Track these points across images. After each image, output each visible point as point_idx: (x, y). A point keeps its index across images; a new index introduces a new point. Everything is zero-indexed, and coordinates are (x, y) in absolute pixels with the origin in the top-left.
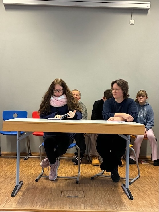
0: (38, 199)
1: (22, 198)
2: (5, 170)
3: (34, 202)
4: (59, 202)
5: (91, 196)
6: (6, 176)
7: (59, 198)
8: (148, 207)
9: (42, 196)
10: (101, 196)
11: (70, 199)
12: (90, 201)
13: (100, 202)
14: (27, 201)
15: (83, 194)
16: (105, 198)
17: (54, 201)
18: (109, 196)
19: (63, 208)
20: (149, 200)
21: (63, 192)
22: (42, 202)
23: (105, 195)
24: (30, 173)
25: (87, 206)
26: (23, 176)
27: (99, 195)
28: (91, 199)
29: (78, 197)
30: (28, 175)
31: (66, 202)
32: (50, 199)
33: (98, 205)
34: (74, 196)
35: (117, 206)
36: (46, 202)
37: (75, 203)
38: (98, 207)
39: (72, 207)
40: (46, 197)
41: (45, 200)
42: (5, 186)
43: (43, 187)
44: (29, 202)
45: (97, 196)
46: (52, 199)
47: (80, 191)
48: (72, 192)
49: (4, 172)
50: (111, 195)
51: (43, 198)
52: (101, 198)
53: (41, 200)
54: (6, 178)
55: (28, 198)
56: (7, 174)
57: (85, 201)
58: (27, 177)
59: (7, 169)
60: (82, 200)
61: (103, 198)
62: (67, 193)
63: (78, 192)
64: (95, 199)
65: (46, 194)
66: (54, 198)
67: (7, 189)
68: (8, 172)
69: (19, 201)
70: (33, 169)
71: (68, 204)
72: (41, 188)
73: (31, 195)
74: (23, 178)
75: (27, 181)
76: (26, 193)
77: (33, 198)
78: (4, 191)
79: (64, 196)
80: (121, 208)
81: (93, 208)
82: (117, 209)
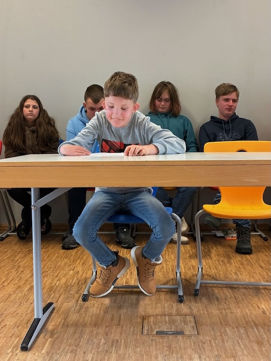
0: (88, 340)
1: (50, 339)
2: (19, 266)
3: (78, 353)
5: (213, 330)
6: (19, 281)
7: (138, 337)
9: (97, 334)
10: (238, 331)
11: (164, 340)
12: (214, 344)
13: (238, 348)
14: (61, 349)
15: (193, 324)
16: (248, 336)
17: (126, 347)
18: (257, 328)
21: (146, 321)
22: (98, 352)
23: (245, 326)
24: (71, 272)
26: (57, 279)
27: (233, 328)
28: (215, 339)
29: (181, 333)
30: (68, 276)
31: (156, 350)
32: (117, 341)
34: (173, 330)
36: (107, 352)
37: (177, 352)
40: (107, 334)
41: (105, 343)
42: (16, 306)
43: (99, 309)
44: (66, 350)
45: (227, 329)
46: (121, 341)
47: (186, 315)
48: (167, 321)
49: (16, 272)
50: (260, 327)
51: (100, 338)
52: (238, 334)
53: (95, 345)
54: (19, 286)
55: (65, 341)
56: (23, 276)
57: (200, 344)
58: (66, 281)
59: (24, 264)
60: (194, 343)
61: (243, 335)
62: (155, 324)
63: (182, 319)
64: (225, 338)
65: (107, 326)
66: (127, 337)
67: (18, 314)
68: (25, 272)
69: (42, 349)
70: (80, 262)
71: (159, 355)
72: (95, 309)
73: (71, 332)
74: (57, 284)
75: (65, 291)
76: (60, 326)
77: (76, 339)
78: (10, 322)
79: (148, 330)
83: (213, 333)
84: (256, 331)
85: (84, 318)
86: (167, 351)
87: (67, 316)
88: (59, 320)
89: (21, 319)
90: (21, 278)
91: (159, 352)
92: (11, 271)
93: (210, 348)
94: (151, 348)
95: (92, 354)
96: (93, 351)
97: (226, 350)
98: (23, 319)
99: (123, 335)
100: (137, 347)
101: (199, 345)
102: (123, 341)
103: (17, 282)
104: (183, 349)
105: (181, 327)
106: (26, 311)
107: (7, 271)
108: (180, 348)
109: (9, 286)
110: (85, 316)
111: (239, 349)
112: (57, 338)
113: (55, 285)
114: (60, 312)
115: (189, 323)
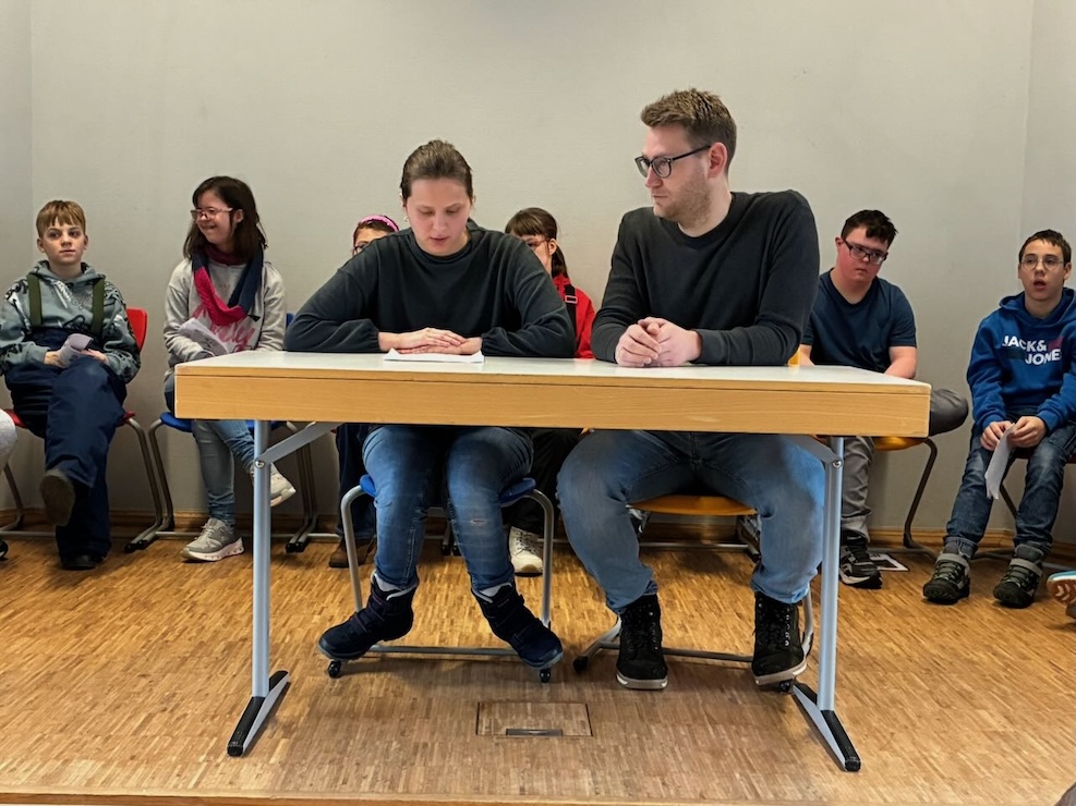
0: (364, 744)
1: (283, 741)
2: (195, 604)
3: (345, 763)
4: (470, 760)
5: (624, 729)
6: (199, 632)
7: (468, 740)
8: (908, 783)
9: (381, 732)
10: (676, 732)
11: (523, 745)
12: (622, 754)
13: (670, 760)
14: (310, 758)
15: (583, 718)
16: (695, 742)
17: (444, 757)
18: (714, 728)
19: (490, 793)
20: (912, 748)
21: (486, 710)
22: (385, 763)
23: (691, 722)
24: (316, 618)
25: (609, 778)
26: (284, 630)
27: (666, 727)
28: (626, 745)
29: (559, 733)
30: (311, 626)
31: (506, 761)
32: (425, 745)
33: (662, 775)
34: (541, 727)
35: (758, 782)
36: (404, 763)
37: (548, 766)
38: (664, 784)
39: (535, 784)
40: (403, 733)
41: (400, 749)
42: (199, 680)
43: (384, 687)
44: (319, 760)
45: (653, 727)
46: (433, 745)
47: (570, 702)
48: (530, 712)
49: (190, 614)
50: (721, 726)
51: (388, 739)
52: (673, 737)
53: (380, 751)
54: (202, 642)
55: (316, 744)
56: (207, 623)
57: (596, 752)
58: (306, 636)
59: (206, 599)
60: (584, 750)
61: (685, 739)
62: (504, 717)
63: (560, 709)
64: (647, 743)
65: (401, 720)
66: (445, 739)
67: (207, 695)
68: (210, 615)
69: (270, 757)
70: (334, 598)
71: (512, 770)
72: (374, 688)
73: (327, 728)
74: (286, 641)
75: (307, 654)
76: (302, 719)
77: (339, 742)
78: (193, 709)
79: (490, 727)
80: (777, 788)
81: (640, 790)
82: (757, 794)
83: (622, 734)
84: (712, 733)
85: (353, 704)
86: (527, 762)
87: (316, 701)
88: (300, 707)
89: (217, 704)
90: (203, 628)
91: (510, 765)
92: (177, 612)
93: (615, 759)
94: (496, 759)
95: (373, 768)
96: (376, 762)
97: (646, 762)
98: (221, 704)
99: (436, 734)
100: (467, 756)
101: (592, 754)
102: (437, 745)
103: (195, 634)
104: (559, 760)
105: (557, 724)
106: (225, 690)
107: (169, 611)
108: (555, 759)
109: (179, 641)
110: (355, 700)
111: (673, 762)
112: (297, 739)
113: (283, 641)
114: (300, 694)
115: (574, 715)
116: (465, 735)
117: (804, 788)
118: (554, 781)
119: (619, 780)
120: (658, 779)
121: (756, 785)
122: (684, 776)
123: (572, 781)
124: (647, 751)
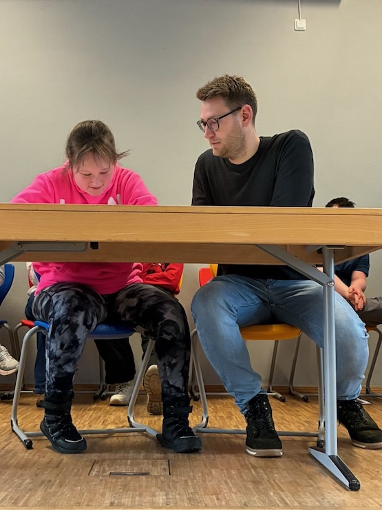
4: (79, 488)
5: (193, 471)
7: (81, 478)
9: (22, 475)
10: (229, 472)
11: (120, 480)
12: (190, 484)
13: (224, 487)
15: (165, 466)
16: (242, 477)
17: (61, 486)
18: (255, 470)
19: (88, 505)
21: (98, 465)
23: (239, 467)
25: (178, 496)
27: (222, 470)
28: (193, 479)
29: (147, 474)
31: (105, 488)
32: (49, 481)
33: (217, 495)
34: (135, 471)
35: (287, 497)
36: (30, 490)
37: (135, 490)
38: (218, 499)
39: (123, 500)
40: (36, 475)
41: (31, 483)
45: (213, 471)
46: (55, 481)
47: (157, 459)
48: (129, 464)
52: (227, 475)
53: (15, 484)
57: (171, 483)
60: (163, 482)
61: (235, 475)
62: (110, 466)
63: (150, 463)
64: (208, 478)
65: (39, 469)
66: (65, 477)
71: (108, 493)
79: (99, 472)
80: (301, 500)
81: (200, 502)
82: (286, 504)
83: (191, 474)
84: (253, 472)
85: (9, 461)
86: (120, 489)
91: (108, 490)
93: (184, 487)
94: (98, 487)
96: (10, 490)
97: (206, 488)
99: (60, 476)
100: (78, 486)
101: (168, 484)
102: (58, 481)
104: (144, 488)
105: (147, 469)
108: (141, 487)
110: (11, 459)
111: (226, 487)
115: (159, 465)
116: (80, 476)
117: (321, 500)
118: (137, 499)
119: (185, 497)
120: (214, 497)
121: (286, 499)
122: (233, 495)
123: (151, 498)
124: (208, 482)
